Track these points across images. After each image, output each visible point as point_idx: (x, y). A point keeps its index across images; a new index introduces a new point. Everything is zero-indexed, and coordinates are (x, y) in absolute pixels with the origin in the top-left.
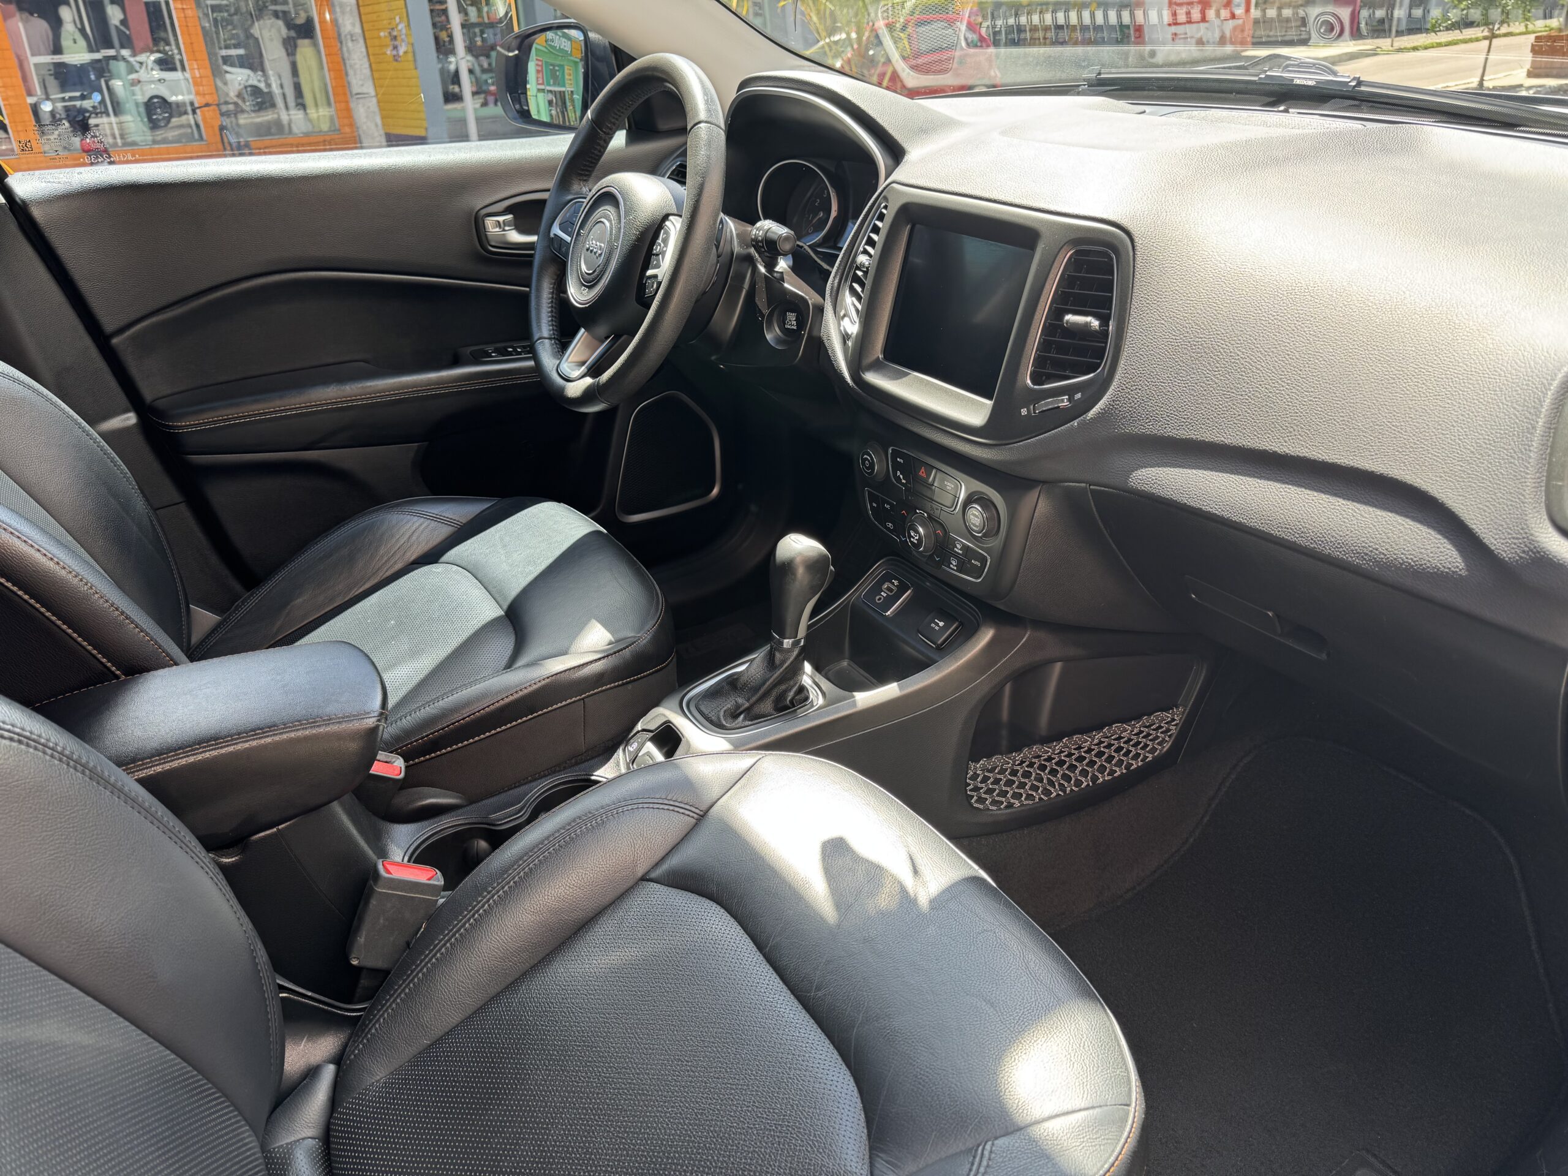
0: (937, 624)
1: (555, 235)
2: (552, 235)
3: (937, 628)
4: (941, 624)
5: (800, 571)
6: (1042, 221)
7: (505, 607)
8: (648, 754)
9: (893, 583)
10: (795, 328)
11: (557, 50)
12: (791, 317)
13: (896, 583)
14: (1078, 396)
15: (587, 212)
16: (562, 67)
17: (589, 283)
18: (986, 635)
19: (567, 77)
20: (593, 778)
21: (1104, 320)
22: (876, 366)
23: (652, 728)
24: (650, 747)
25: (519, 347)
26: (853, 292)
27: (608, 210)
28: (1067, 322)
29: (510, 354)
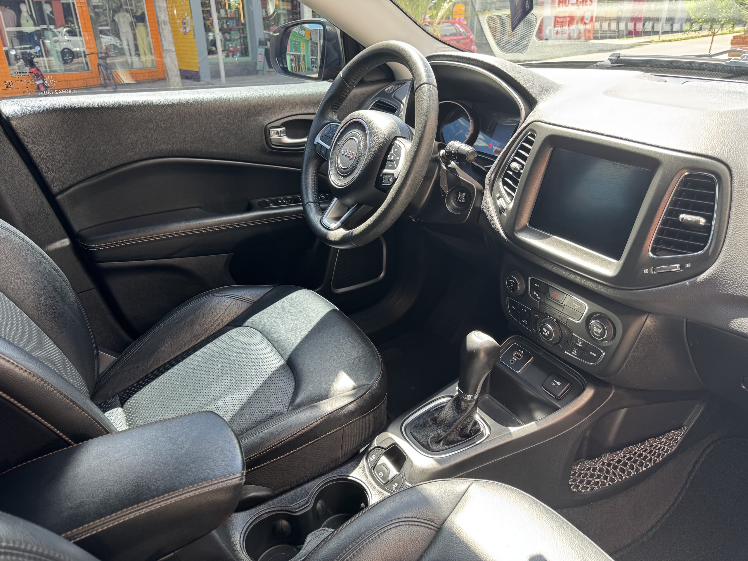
0: (556, 384)
1: (318, 143)
2: (315, 143)
3: (556, 386)
4: (559, 383)
5: (482, 355)
6: (661, 154)
7: (286, 358)
8: (383, 464)
9: (520, 352)
10: (464, 201)
11: (297, 34)
12: (462, 195)
13: (522, 352)
14: (688, 265)
15: (342, 132)
16: (299, 43)
17: (345, 174)
18: (588, 394)
19: (301, 48)
20: (349, 478)
21: (709, 219)
22: (524, 229)
23: (385, 447)
24: (384, 460)
25: (284, 199)
26: (505, 183)
27: (358, 132)
28: (683, 219)
29: (280, 204)
